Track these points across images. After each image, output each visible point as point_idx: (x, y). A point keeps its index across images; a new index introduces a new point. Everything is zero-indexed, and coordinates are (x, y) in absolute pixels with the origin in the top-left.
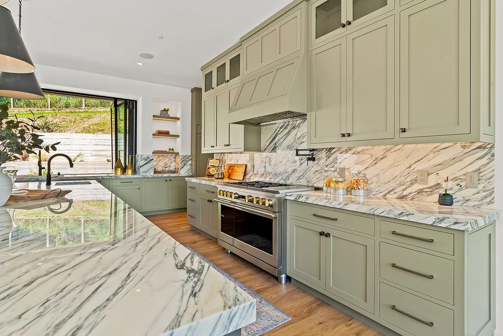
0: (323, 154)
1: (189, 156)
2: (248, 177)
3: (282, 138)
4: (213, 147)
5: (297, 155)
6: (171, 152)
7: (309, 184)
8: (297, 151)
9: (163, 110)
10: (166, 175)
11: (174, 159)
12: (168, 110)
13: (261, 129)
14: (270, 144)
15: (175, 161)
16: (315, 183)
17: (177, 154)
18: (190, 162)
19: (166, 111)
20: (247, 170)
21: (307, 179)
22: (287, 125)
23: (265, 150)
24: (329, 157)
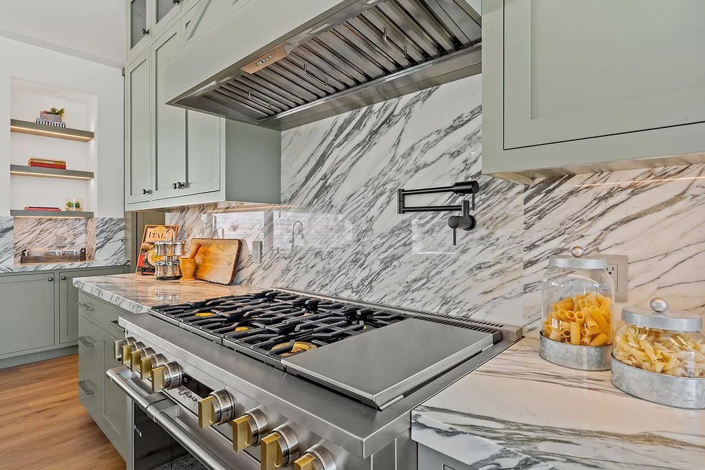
0: (514, 203)
1: (120, 220)
2: (244, 274)
3: (347, 156)
4: (150, 192)
5: (403, 209)
6: (76, 211)
7: (448, 311)
8: (403, 194)
9: (49, 110)
10: (49, 266)
11: (83, 228)
12: (61, 112)
13: (280, 139)
14: (308, 178)
15: (86, 231)
16: (475, 308)
17: (89, 216)
18: (121, 234)
19: (57, 113)
20: (244, 255)
21: (442, 293)
22: (364, 116)
23: (293, 197)
24: (541, 215)
